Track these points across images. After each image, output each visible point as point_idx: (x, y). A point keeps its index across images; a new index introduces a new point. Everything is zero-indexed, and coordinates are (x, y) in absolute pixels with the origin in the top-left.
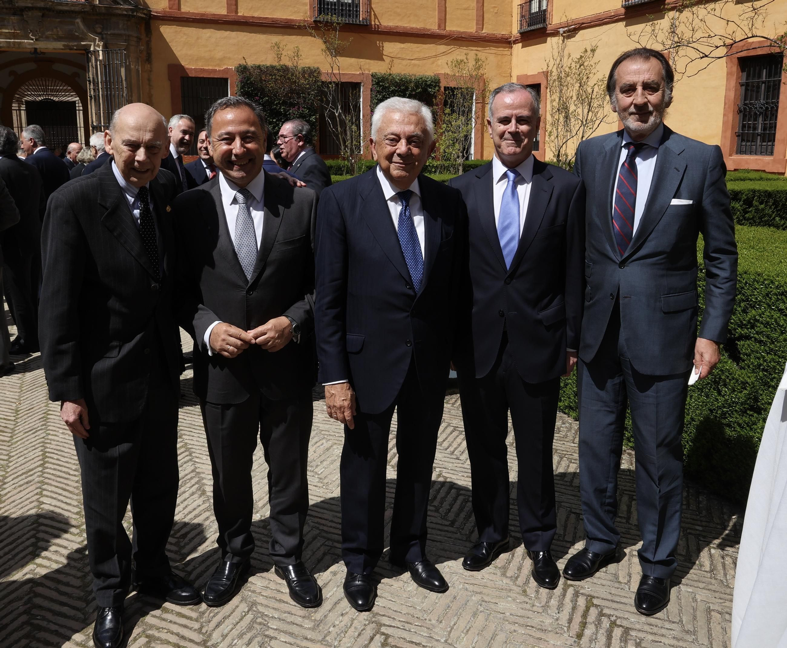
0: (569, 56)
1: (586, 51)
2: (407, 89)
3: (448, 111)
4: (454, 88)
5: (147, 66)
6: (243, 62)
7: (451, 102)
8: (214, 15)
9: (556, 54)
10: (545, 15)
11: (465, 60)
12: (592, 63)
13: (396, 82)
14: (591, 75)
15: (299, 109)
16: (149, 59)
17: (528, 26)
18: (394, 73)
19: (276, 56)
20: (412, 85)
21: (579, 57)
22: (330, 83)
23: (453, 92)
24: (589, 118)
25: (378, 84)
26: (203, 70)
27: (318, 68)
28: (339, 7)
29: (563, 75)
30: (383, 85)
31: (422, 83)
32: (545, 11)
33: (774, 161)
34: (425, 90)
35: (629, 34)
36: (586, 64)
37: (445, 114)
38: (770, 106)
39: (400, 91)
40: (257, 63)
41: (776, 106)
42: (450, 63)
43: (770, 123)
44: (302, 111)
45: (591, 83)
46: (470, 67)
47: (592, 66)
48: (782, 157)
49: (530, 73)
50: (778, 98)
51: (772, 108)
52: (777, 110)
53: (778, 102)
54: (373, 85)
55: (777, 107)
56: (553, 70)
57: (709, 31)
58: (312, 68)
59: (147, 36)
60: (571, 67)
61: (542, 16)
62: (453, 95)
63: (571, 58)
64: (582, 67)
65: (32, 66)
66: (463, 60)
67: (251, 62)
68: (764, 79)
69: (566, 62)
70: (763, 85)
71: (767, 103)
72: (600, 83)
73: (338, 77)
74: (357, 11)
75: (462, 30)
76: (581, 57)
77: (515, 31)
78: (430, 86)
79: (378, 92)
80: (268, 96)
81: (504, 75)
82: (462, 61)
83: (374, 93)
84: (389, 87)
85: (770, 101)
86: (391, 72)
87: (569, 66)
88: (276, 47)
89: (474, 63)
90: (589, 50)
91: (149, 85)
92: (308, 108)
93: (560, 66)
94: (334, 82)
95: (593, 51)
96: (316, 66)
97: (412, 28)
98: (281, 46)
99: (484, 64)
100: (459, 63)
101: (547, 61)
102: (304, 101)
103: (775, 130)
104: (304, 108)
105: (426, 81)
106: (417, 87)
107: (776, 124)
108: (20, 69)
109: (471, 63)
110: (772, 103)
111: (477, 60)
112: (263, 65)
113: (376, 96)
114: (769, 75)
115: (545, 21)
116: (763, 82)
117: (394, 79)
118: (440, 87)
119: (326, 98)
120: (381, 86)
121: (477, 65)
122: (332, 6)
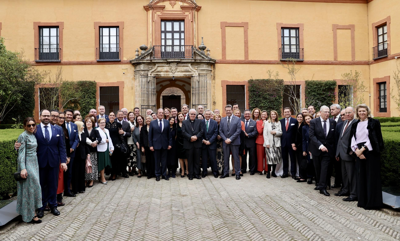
2: (321, 86)
3: (343, 95)
4: (346, 85)
5: (214, 81)
6: (251, 79)
7: (345, 92)
8: (240, 60)
10: (387, 51)
11: (351, 74)
15: (274, 96)
16: (214, 78)
17: (378, 57)
19: (269, 76)
20: (324, 85)
22: (291, 86)
23: (346, 87)
25: (308, 85)
26: (235, 82)
27: (283, 80)
28: (297, 54)
30: (310, 85)
31: (328, 84)
32: (386, 49)
34: (330, 87)
39: (318, 88)
40: (257, 79)
42: (343, 75)
46: (353, 76)
49: (379, 77)
54: (306, 86)
58: (280, 80)
59: (214, 69)
61: (385, 52)
62: (346, 89)
65: (168, 83)
67: (254, 78)
73: (294, 83)
74: (298, 55)
75: (346, 60)
77: (371, 59)
78: (332, 85)
79: (309, 88)
81: (366, 79)
82: (349, 74)
83: (307, 89)
84: (313, 86)
88: (269, 72)
91: (214, 88)
97: (323, 61)
98: (271, 71)
100: (347, 75)
102: (277, 93)
104: (277, 96)
105: (330, 83)
108: (164, 84)
109: (354, 74)
111: (356, 73)
115: (387, 54)
118: (336, 85)
119: (289, 92)
121: (357, 75)
122: (288, 54)
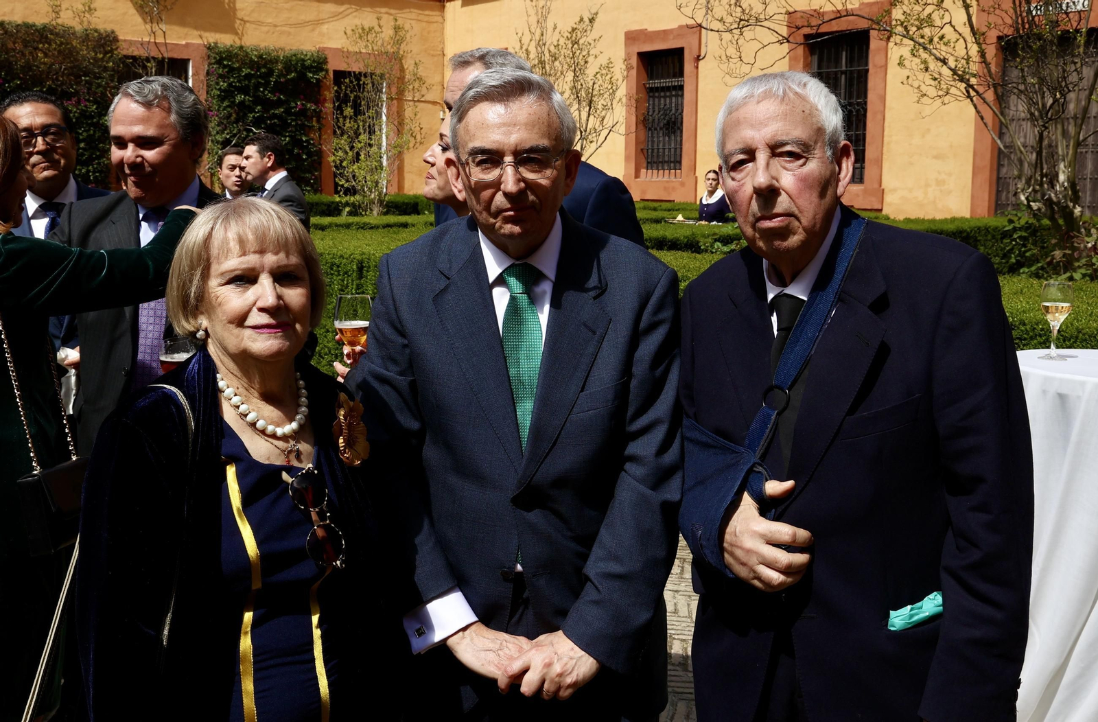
0: (555, 27)
1: (582, 20)
2: (271, 72)
3: (348, 111)
4: (360, 73)
7: (355, 96)
9: (534, 25)
11: (377, 28)
12: (590, 39)
13: (252, 61)
14: (591, 59)
15: (78, 102)
18: (248, 44)
19: (51, 10)
20: (280, 66)
21: (570, 30)
22: (148, 60)
23: (358, 80)
24: (590, 126)
25: (219, 62)
27: (113, 32)
29: (547, 57)
30: (228, 65)
31: (297, 64)
33: (865, 191)
34: (302, 76)
35: (679, 5)
36: (581, 42)
37: (345, 118)
38: (854, 108)
39: (260, 77)
41: (863, 108)
42: (349, 32)
43: (857, 135)
44: (86, 106)
45: (591, 70)
46: (386, 39)
47: (590, 44)
48: (876, 186)
50: (866, 97)
51: (858, 111)
52: (865, 115)
53: (866, 103)
54: (210, 64)
55: (865, 111)
56: (530, 49)
57: (788, 6)
58: (102, 31)
60: (558, 45)
62: (359, 85)
63: (557, 31)
64: (576, 46)
66: (373, 28)
68: (844, 68)
69: (551, 38)
70: (843, 76)
71: (850, 104)
72: (604, 72)
73: (163, 49)
76: (574, 30)
78: (310, 68)
79: (221, 76)
80: (20, 79)
81: (432, 52)
82: (371, 29)
83: (213, 78)
84: (239, 69)
85: (854, 101)
86: (243, 44)
87: (556, 43)
89: (391, 32)
90: (586, 20)
92: (95, 102)
93: (541, 43)
94: (154, 58)
95: (592, 20)
96: (109, 28)
99: (408, 36)
100: (365, 32)
101: (520, 35)
102: (89, 89)
103: (864, 146)
104: (89, 101)
105: (303, 60)
106: (289, 72)
107: (864, 135)
109: (388, 32)
110: (858, 104)
111: (397, 29)
112: (10, 23)
113: (217, 84)
114: (850, 61)
116: (842, 72)
117: (247, 54)
118: (327, 71)
120: (225, 66)
121: (398, 37)
